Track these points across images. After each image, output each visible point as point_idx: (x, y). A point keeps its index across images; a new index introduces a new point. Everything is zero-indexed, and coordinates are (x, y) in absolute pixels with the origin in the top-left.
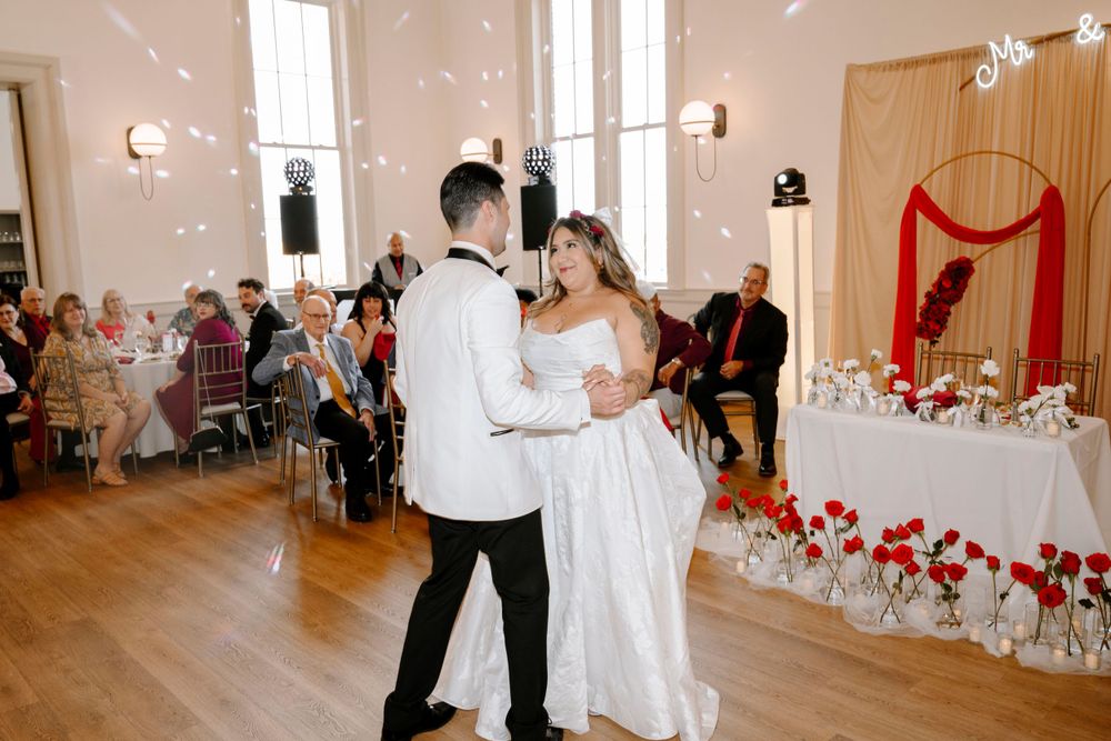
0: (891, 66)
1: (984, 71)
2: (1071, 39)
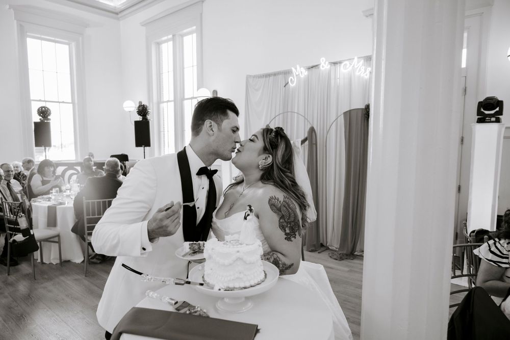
0: (261, 76)
1: (291, 79)
2: (319, 68)
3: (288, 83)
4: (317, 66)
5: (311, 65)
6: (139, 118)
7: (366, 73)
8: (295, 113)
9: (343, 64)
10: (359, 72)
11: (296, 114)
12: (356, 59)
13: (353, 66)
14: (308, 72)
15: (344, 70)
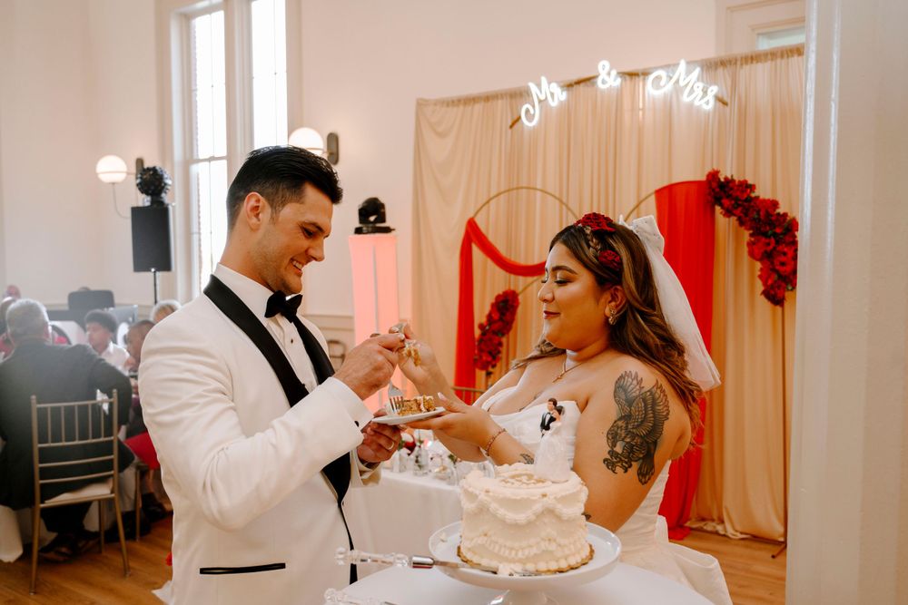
0: (453, 102)
1: (527, 111)
2: (594, 84)
3: (519, 118)
4: (589, 80)
5: (575, 77)
6: (144, 200)
7: (705, 99)
8: (535, 189)
9: (651, 77)
10: (689, 96)
11: (539, 194)
12: (683, 66)
13: (677, 82)
14: (568, 95)
15: (654, 90)
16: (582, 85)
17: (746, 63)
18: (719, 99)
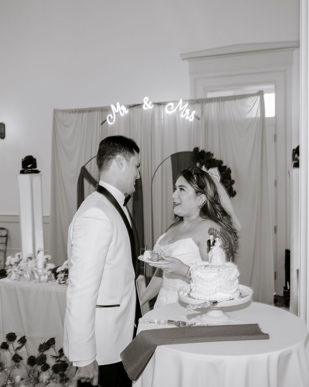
0: (72, 111)
1: (110, 117)
2: (141, 107)
3: (106, 120)
4: (139, 105)
7: (190, 117)
9: (167, 106)
10: (183, 114)
12: (181, 102)
13: (178, 108)
14: (129, 111)
15: (168, 111)
16: (136, 107)
17: (207, 102)
18: (196, 117)
